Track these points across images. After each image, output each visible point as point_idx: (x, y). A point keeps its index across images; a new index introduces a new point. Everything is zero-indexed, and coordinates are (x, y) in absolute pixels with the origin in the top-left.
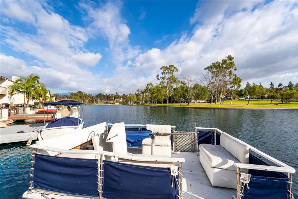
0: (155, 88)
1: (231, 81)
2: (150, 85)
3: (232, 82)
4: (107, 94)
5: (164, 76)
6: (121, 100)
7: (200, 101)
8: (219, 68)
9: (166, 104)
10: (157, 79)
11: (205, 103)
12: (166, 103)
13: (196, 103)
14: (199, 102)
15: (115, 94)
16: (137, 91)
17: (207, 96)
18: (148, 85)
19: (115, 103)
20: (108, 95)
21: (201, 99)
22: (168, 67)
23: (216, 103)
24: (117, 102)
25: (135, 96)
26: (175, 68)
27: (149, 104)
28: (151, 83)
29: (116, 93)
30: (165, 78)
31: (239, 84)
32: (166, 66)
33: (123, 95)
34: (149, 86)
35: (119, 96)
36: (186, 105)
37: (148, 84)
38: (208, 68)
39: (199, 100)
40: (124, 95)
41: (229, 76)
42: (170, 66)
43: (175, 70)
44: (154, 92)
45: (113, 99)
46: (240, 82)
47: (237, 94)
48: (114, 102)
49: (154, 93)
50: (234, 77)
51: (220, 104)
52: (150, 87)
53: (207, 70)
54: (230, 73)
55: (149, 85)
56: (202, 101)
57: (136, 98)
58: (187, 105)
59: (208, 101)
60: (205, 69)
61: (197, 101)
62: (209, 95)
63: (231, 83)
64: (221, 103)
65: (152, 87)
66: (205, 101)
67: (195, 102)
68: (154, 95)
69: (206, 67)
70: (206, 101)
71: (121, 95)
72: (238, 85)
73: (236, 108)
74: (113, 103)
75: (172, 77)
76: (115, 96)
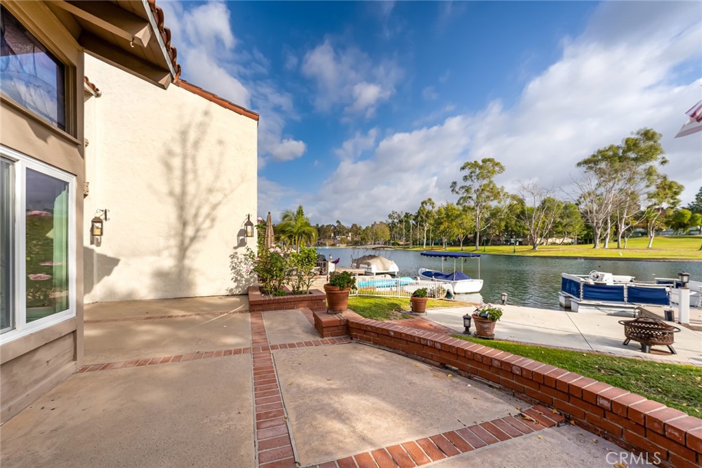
0: (444, 212)
1: (652, 192)
2: (428, 204)
3: (655, 195)
4: (317, 225)
5: (468, 183)
6: (349, 238)
7: (558, 241)
8: (618, 161)
9: (474, 248)
10: (453, 190)
11: (570, 244)
12: (475, 245)
13: (547, 246)
14: (554, 244)
15: (336, 225)
16: (390, 216)
17: (577, 227)
18: (422, 203)
19: (338, 245)
20: (320, 226)
21: (561, 234)
22: (481, 163)
23: (607, 247)
24: (341, 241)
25: (387, 230)
26: (497, 164)
27: (424, 247)
28: (430, 200)
29: (338, 222)
30: (471, 189)
31: (675, 199)
32: (475, 162)
33: (352, 227)
34: (424, 205)
35: (344, 228)
36: (527, 251)
37: (422, 201)
38: (586, 162)
39: (554, 239)
40: (354, 225)
41: (646, 180)
42: (484, 161)
43: (497, 169)
44: (442, 220)
45: (332, 235)
46: (676, 193)
47: (667, 223)
48: (336, 241)
49: (441, 223)
50: (659, 181)
51: (618, 248)
52: (428, 207)
53: (583, 168)
54: (649, 173)
55: (426, 204)
56: (561, 240)
57: (388, 232)
58: (530, 251)
59: (578, 239)
60: (579, 164)
61: (550, 240)
62: (581, 225)
63: (650, 196)
64: (621, 245)
65: (433, 207)
66: (570, 241)
67: (543, 243)
68: (442, 227)
69: (580, 160)
70: (573, 241)
71: (348, 225)
72: (672, 201)
73: (667, 259)
74: (333, 245)
75: (489, 185)
76: (335, 228)
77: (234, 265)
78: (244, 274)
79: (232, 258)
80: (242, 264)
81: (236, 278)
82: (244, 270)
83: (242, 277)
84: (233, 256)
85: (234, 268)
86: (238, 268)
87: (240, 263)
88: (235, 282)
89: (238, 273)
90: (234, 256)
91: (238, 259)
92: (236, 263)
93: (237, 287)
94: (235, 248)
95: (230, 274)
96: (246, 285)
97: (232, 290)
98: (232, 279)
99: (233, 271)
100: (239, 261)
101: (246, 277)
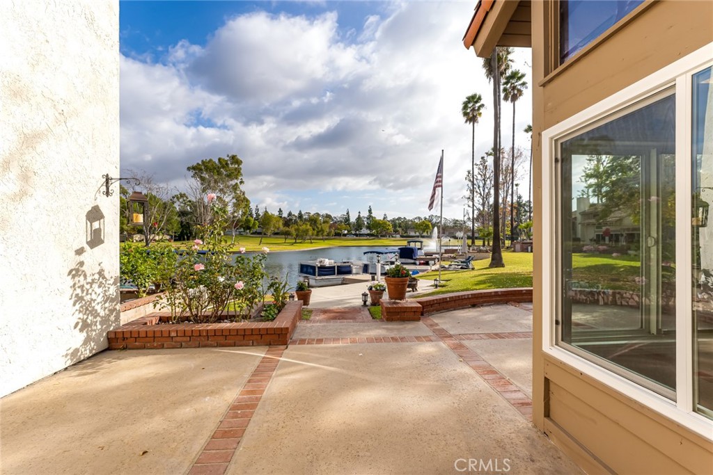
77: (79, 291)
78: (98, 308)
79: (74, 277)
80: (95, 286)
81: (84, 321)
82: (100, 299)
83: (96, 314)
84: (75, 272)
85: (79, 299)
86: (88, 298)
87: (91, 284)
88: (81, 330)
89: (88, 309)
90: (77, 270)
91: (85, 276)
92: (82, 287)
93: (86, 342)
94: (80, 252)
95: (72, 315)
96: (102, 330)
97: (77, 350)
98: (77, 324)
99: (78, 306)
100: (89, 280)
101: (102, 313)
